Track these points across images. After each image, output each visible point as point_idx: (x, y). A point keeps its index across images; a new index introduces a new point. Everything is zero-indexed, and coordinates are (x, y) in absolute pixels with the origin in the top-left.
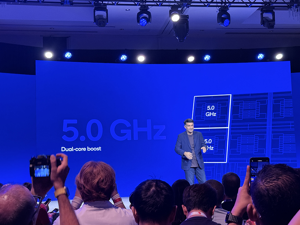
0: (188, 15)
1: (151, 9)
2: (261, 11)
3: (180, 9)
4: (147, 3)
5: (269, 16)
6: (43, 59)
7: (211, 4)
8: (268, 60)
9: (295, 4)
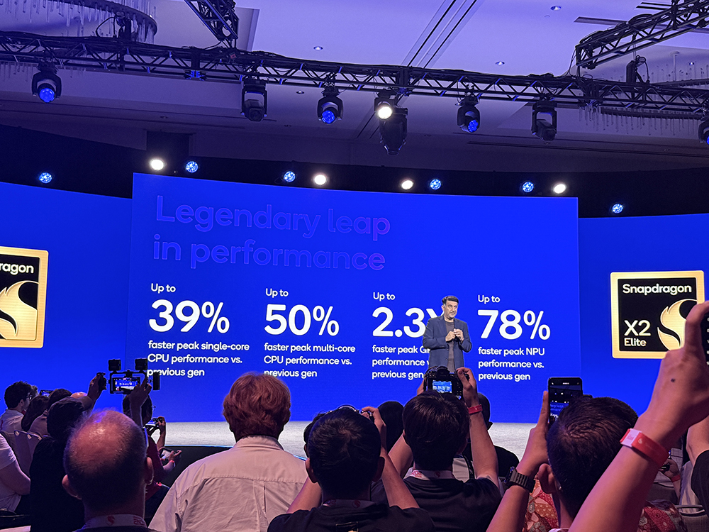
0: (406, 109)
1: (343, 95)
2: (533, 109)
3: (393, 97)
4: (336, 84)
5: (546, 118)
6: (148, 171)
7: (448, 92)
8: (541, 194)
9: (592, 100)
